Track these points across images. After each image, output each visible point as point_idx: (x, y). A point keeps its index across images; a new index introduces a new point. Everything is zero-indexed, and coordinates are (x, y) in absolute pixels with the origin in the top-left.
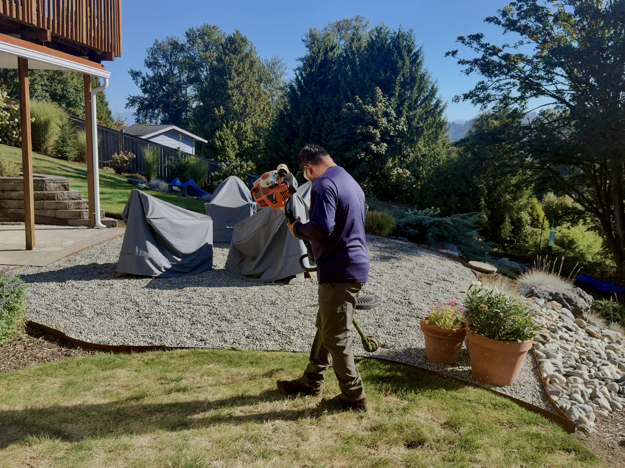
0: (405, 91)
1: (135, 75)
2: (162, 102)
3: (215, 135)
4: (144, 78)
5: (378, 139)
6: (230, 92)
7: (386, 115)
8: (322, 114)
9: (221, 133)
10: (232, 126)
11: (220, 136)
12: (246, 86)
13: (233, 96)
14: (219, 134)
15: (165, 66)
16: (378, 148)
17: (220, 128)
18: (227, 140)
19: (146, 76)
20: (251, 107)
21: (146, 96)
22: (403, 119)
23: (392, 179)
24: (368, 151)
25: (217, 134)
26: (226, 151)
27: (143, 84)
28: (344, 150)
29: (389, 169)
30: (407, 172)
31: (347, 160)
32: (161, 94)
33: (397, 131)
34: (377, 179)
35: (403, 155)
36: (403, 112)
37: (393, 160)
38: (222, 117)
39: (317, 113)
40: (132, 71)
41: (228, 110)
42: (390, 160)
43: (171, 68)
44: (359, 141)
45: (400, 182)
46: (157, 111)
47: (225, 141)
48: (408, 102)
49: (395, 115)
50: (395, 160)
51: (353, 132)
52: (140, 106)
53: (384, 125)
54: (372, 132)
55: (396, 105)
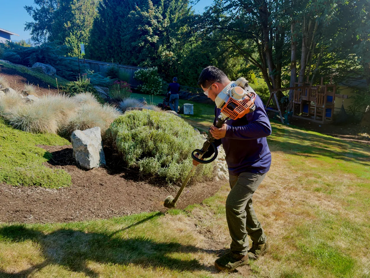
0: (169, 2)
1: (29, 9)
2: (46, 25)
3: (66, 40)
4: (34, 11)
5: (151, 33)
6: (73, 12)
7: (156, 17)
8: (119, 20)
9: (69, 39)
10: (76, 33)
11: (69, 40)
12: (83, 8)
13: (75, 14)
15: (48, 2)
16: (152, 39)
17: (69, 35)
18: (73, 42)
19: (35, 9)
20: (88, 21)
21: (37, 22)
22: (166, 19)
23: (162, 58)
24: (146, 41)
25: (67, 39)
26: (74, 50)
27: (34, 14)
28: (132, 41)
29: (161, 52)
30: (172, 53)
31: (134, 48)
32: (46, 20)
33: (163, 27)
34: (155, 59)
35: (170, 43)
36: (167, 15)
37: (162, 46)
38: (69, 28)
39: (116, 19)
40: (26, 7)
41: (73, 23)
42: (161, 46)
43: (51, 3)
44: (140, 35)
45: (168, 60)
46: (45, 31)
47: (72, 43)
48: (170, 9)
49: (162, 18)
50: (164, 46)
51: (136, 29)
52: (34, 28)
53: (155, 24)
54: (147, 29)
55: (162, 11)
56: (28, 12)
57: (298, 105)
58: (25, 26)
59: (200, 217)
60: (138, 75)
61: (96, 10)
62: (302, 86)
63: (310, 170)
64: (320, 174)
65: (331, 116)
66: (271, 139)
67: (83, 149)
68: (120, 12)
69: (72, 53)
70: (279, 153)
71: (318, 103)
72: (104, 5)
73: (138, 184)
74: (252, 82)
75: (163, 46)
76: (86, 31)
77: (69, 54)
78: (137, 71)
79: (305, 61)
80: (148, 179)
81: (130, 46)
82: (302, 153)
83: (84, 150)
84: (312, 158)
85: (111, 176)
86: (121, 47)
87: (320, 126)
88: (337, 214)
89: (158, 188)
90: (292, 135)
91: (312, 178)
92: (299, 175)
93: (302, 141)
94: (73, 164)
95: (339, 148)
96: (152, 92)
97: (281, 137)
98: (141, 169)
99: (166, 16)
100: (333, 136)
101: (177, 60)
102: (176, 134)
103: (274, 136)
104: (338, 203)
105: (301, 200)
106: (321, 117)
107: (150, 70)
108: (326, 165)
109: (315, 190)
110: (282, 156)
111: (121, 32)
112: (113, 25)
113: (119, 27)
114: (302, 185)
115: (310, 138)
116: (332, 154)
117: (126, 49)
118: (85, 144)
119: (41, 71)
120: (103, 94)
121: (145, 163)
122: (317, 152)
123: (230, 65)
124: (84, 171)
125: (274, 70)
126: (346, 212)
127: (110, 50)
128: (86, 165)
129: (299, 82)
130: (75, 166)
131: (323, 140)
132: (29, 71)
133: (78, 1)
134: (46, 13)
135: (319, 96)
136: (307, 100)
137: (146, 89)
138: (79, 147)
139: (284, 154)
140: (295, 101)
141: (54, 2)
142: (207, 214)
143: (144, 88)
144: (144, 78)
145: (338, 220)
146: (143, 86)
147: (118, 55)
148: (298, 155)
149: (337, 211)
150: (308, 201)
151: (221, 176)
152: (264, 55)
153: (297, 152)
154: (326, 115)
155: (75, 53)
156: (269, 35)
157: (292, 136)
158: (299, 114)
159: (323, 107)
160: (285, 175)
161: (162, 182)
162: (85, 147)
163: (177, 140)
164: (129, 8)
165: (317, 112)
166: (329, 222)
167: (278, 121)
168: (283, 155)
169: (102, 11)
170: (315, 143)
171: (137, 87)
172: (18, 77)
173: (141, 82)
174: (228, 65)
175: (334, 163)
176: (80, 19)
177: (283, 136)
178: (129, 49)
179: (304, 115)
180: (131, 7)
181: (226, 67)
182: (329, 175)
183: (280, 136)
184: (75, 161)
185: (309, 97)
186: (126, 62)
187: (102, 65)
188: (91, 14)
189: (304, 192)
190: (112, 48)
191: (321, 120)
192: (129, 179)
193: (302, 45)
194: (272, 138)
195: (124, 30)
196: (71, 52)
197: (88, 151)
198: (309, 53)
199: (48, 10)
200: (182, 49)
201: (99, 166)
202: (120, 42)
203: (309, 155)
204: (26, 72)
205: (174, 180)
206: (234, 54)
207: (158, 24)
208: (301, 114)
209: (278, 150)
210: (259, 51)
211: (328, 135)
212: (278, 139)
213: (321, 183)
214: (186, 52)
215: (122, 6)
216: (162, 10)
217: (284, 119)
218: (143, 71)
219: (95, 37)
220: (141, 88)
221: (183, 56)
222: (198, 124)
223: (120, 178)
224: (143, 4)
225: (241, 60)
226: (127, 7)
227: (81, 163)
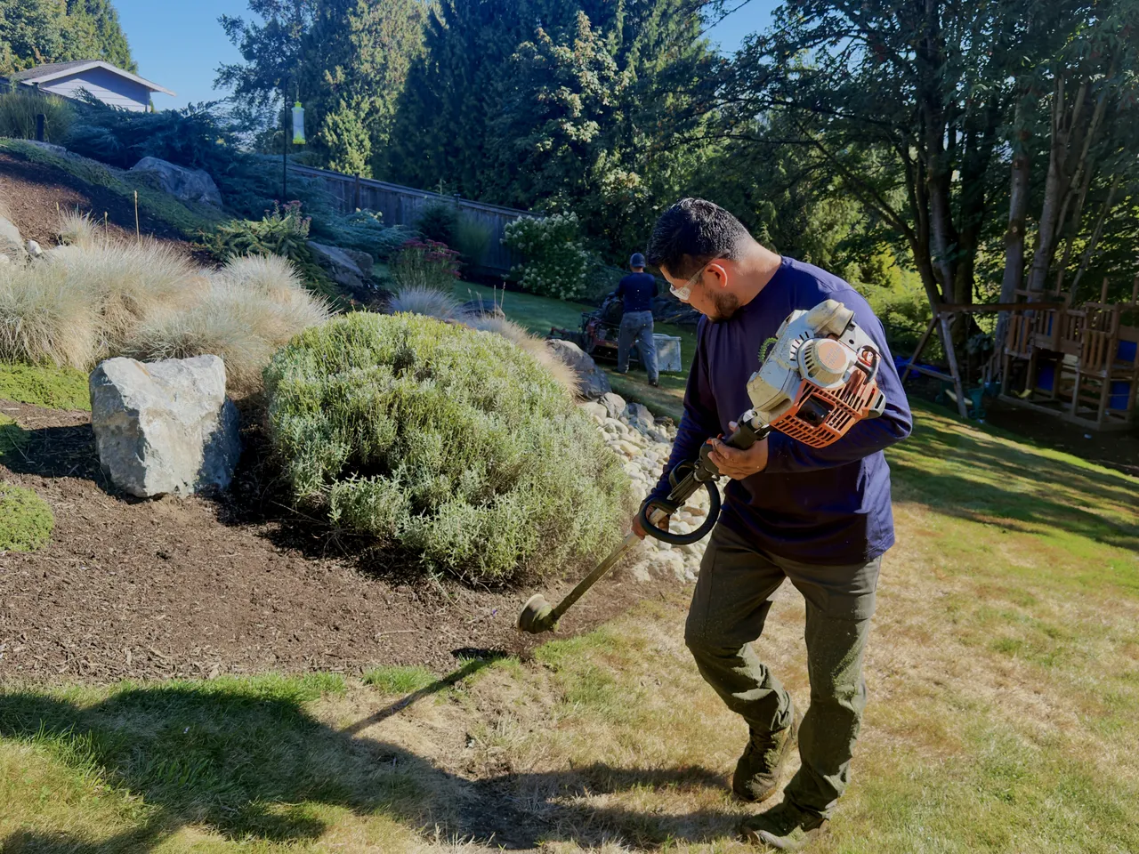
0: (641, 21)
1: (232, 25)
2: (279, 75)
3: (325, 121)
4: (247, 32)
5: (577, 114)
6: (353, 38)
7: (597, 65)
8: (486, 69)
9: (336, 118)
10: (358, 104)
11: (335, 124)
12: (385, 28)
13: (360, 46)
14: (333, 119)
15: (288, 9)
16: (578, 130)
17: (335, 109)
18: (347, 131)
19: (250, 27)
20: (396, 69)
21: (253, 65)
22: (626, 73)
23: (604, 191)
24: (560, 137)
25: (329, 119)
26: (347, 153)
27: (245, 42)
28: (517, 136)
29: (603, 173)
30: (636, 177)
31: (523, 154)
32: (279, 60)
33: (616, 97)
34: (583, 192)
35: (635, 146)
36: (630, 59)
37: (608, 155)
38: (338, 87)
39: (475, 65)
40: (225, 18)
41: (351, 73)
42: (603, 154)
43: (298, 10)
44: (545, 118)
45: (620, 198)
46: (272, 94)
47: (345, 133)
48: (641, 41)
49: (614, 66)
50: (613, 155)
51: (532, 98)
52: (242, 84)
53: (592, 87)
54: (566, 99)
55: (616, 48)
56: (228, 34)
57: (1021, 365)
58: (218, 76)
59: (500, 706)
60: (515, 235)
61: (422, 38)
62: (1039, 301)
63: (1004, 576)
64: (1033, 590)
65: (1129, 407)
66: (901, 462)
67: (125, 425)
68: (490, 44)
69: (341, 161)
70: (910, 509)
71: (1088, 361)
72: (443, 21)
73: (318, 565)
74: (884, 282)
75: (610, 153)
76: (387, 98)
77: (332, 164)
78: (514, 223)
79: (1056, 224)
80: (358, 552)
81: (511, 148)
82: (993, 515)
83: (129, 430)
84: (1024, 534)
85: (226, 529)
86: (484, 151)
87: (1086, 436)
88: (1048, 744)
89: (388, 587)
90: (981, 455)
91: (1001, 605)
92: (958, 588)
93: (1010, 478)
94: (90, 473)
95: (1134, 511)
96: (553, 290)
97: (936, 460)
98: (336, 515)
99: (627, 62)
100: (1126, 473)
101: (652, 200)
102: (488, 405)
103: (912, 454)
104: (1068, 703)
105: (928, 679)
106: (1096, 407)
107: (553, 223)
108: (1069, 564)
109: (996, 647)
110: (920, 520)
111: (488, 104)
112: (466, 83)
113: (482, 89)
114: (955, 622)
115: (1039, 469)
116: (1102, 528)
117: (498, 157)
118: (130, 407)
119: (154, 184)
120: (348, 270)
121: (354, 493)
122: (1049, 518)
123: (816, 223)
124: (124, 504)
125: (951, 247)
126: (1092, 738)
127: (450, 159)
128: (131, 483)
129: (1028, 287)
130: (93, 483)
131: (1081, 481)
132: (113, 179)
133: (370, 6)
134: (279, 39)
135: (1091, 336)
136: (1052, 349)
137: (535, 280)
138: (110, 416)
139: (930, 515)
140: (1013, 349)
141: (308, 7)
142: (535, 700)
143: (529, 274)
144: (531, 244)
145: (1047, 769)
146: (527, 271)
147: (474, 175)
148: (979, 521)
149: (1055, 733)
150: (954, 684)
151: (661, 565)
152: (925, 197)
153: (978, 511)
154: (1111, 403)
155: (351, 164)
156: (946, 133)
157: (979, 459)
158: (1022, 391)
159: (1104, 374)
160: (906, 585)
161: (407, 567)
162: (132, 418)
163: (482, 424)
164: (518, 34)
165: (1081, 392)
166: (1006, 773)
167: (950, 409)
168: (923, 516)
169: (435, 38)
170: (1050, 488)
171: (508, 272)
172: (59, 193)
173: (524, 258)
174: (808, 224)
175: (1100, 559)
176: (372, 62)
177: (946, 455)
178: (505, 156)
179: (1038, 398)
180: (523, 31)
181: (803, 230)
182: (1069, 598)
183: (935, 453)
184: (98, 465)
185: (1058, 344)
186: (495, 197)
187: (410, 196)
188: (405, 48)
189: (952, 649)
190: (457, 151)
191: (1093, 417)
192: (290, 546)
193: (1047, 170)
194: (904, 460)
195: (497, 99)
196: (339, 158)
197: (142, 433)
198: (1068, 198)
199: (287, 29)
200: (668, 165)
201: (192, 491)
202: (482, 136)
203: (1018, 523)
204: (103, 182)
205: (452, 562)
206: (827, 190)
207: (602, 85)
208: (1027, 392)
209: (912, 498)
210: (910, 183)
211: (1108, 467)
212: (924, 463)
213: (1029, 623)
214: (681, 177)
215: (497, 26)
216: (617, 44)
217: (967, 406)
218: (530, 224)
219: (411, 116)
220: (520, 274)
221: (671, 187)
222: (663, 395)
223: (257, 540)
224: (561, 21)
225: (852, 209)
226: (513, 31)
227: (115, 476)
